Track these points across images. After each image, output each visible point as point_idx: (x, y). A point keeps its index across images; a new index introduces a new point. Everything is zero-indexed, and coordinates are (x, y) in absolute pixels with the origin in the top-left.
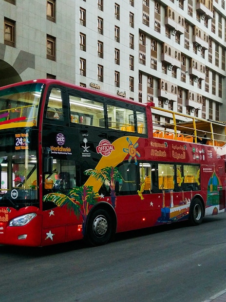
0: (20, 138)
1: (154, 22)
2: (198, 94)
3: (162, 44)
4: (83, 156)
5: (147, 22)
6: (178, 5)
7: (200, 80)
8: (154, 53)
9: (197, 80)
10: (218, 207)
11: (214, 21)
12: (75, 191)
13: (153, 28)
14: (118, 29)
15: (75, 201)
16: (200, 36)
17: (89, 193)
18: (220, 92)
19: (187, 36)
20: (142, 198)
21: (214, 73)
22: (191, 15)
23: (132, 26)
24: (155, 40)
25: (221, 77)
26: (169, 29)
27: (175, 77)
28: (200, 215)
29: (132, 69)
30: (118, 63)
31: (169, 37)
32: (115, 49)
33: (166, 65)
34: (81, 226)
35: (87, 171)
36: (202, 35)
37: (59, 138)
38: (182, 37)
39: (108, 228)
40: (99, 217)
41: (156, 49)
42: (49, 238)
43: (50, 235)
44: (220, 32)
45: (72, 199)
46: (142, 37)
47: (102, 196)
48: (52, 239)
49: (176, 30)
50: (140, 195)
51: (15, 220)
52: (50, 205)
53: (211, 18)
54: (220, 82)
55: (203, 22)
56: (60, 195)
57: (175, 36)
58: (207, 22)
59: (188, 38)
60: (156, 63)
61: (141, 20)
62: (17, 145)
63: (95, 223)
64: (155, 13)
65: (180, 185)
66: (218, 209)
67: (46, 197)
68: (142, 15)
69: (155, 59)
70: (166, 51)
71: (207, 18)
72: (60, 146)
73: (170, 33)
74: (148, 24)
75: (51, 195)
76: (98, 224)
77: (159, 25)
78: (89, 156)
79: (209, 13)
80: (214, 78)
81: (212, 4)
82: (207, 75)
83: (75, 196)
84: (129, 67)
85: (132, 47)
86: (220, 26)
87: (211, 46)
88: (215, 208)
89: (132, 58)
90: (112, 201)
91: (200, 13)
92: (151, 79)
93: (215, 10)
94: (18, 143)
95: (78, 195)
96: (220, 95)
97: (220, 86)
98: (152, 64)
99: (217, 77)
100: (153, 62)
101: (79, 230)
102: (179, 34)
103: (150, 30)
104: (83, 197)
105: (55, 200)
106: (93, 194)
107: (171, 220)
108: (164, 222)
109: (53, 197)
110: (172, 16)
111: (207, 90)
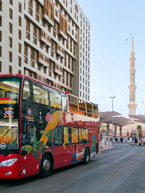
0: (7, 110)
1: (33, 38)
2: (58, 84)
3: (38, 52)
4: (40, 122)
5: (28, 37)
6: (48, 30)
7: (60, 76)
8: (32, 57)
9: (58, 76)
10: (95, 153)
11: (67, 42)
12: (36, 144)
13: (32, 41)
14: (11, 39)
15: (36, 150)
16: (60, 50)
17: (42, 145)
18: (71, 84)
19: (52, 49)
20: (65, 148)
21: (68, 72)
22: (55, 36)
23: (20, 38)
24: (33, 49)
25: (71, 75)
26: (42, 43)
27: (45, 73)
28: (88, 158)
29: (20, 65)
30: (11, 60)
31: (42, 48)
32: (9, 51)
33: (40, 65)
34: (38, 165)
35: (41, 132)
36: (61, 49)
37: (29, 111)
38: (50, 49)
39: (50, 167)
40: (46, 160)
41: (34, 54)
42: (24, 174)
43: (24, 171)
44: (71, 49)
45: (34, 149)
46: (26, 46)
47: (48, 147)
48: (25, 174)
49: (46, 45)
50: (64, 146)
51: (3, 162)
52: (24, 153)
53: (66, 40)
54: (71, 78)
55: (61, 41)
56: (29, 146)
57: (45, 48)
58: (64, 42)
59: (53, 50)
60: (34, 63)
61: (25, 36)
62: (5, 114)
63: (44, 164)
64: (34, 32)
65: (80, 140)
66: (95, 154)
67: (23, 147)
68: (26, 32)
69: (33, 60)
70: (40, 56)
71: (64, 39)
72: (29, 116)
73: (42, 46)
74: (29, 38)
75: (25, 146)
76: (46, 165)
77: (36, 40)
78: (42, 122)
79: (65, 36)
80: (67, 76)
81: (67, 32)
82: (64, 74)
83: (36, 147)
84: (18, 64)
85: (20, 52)
86: (71, 45)
87: (66, 56)
88: (94, 154)
89: (20, 59)
90: (52, 150)
91: (60, 36)
92: (30, 73)
93: (68, 35)
94: (6, 114)
95: (37, 147)
96: (71, 86)
97: (71, 81)
98: (32, 64)
99: (69, 75)
100: (32, 62)
101: (37, 168)
102: (47, 47)
103: (31, 42)
104: (39, 148)
105: (27, 150)
106: (44, 145)
107: (76, 161)
108: (74, 162)
109: (26, 148)
110: (44, 36)
111: (63, 82)
